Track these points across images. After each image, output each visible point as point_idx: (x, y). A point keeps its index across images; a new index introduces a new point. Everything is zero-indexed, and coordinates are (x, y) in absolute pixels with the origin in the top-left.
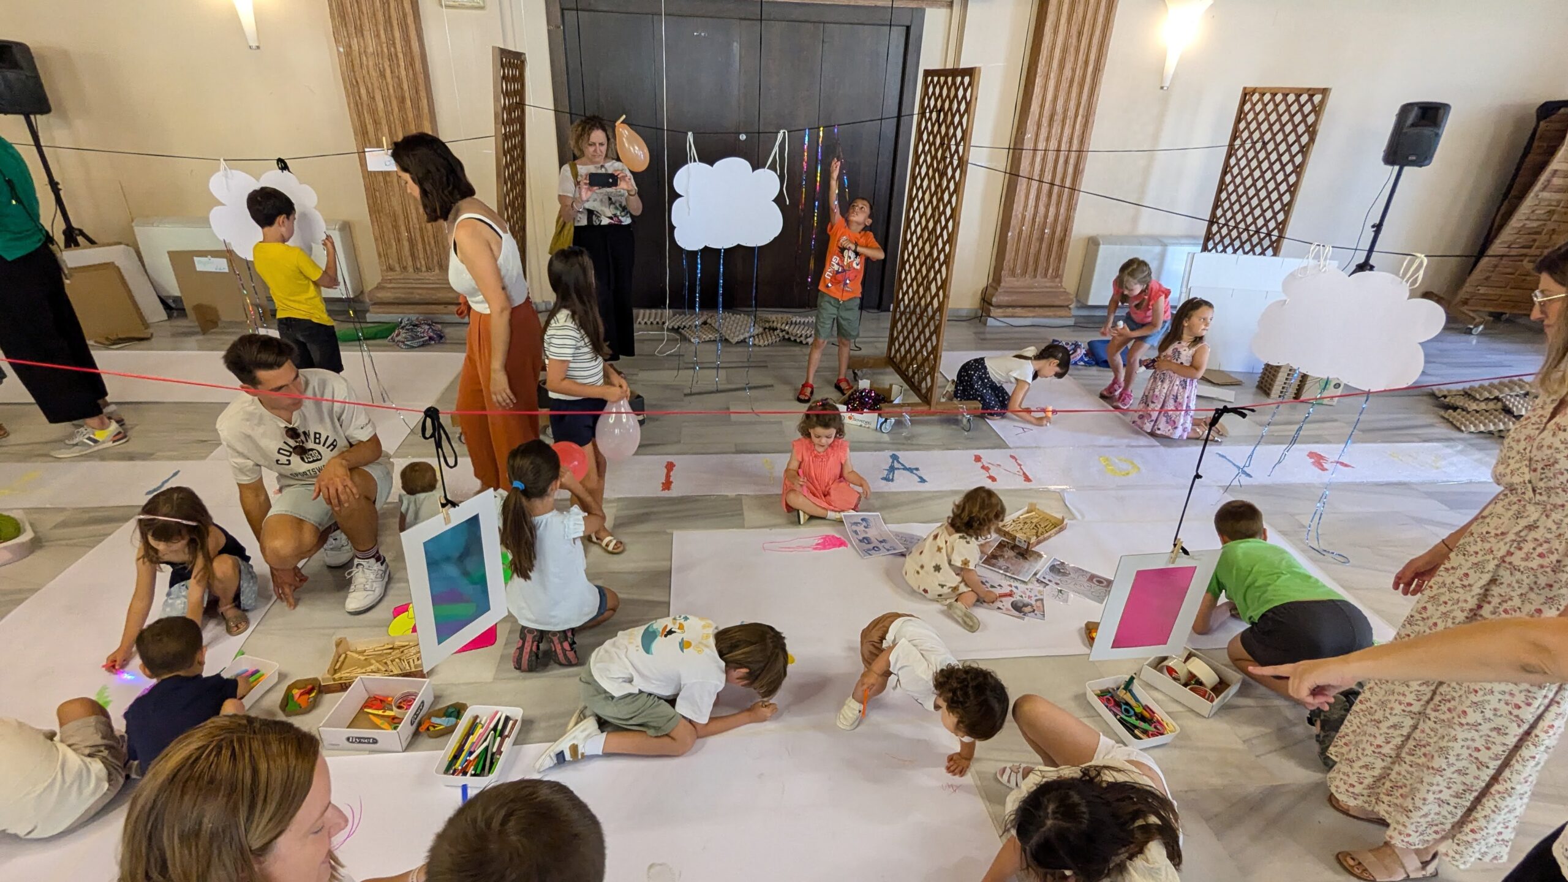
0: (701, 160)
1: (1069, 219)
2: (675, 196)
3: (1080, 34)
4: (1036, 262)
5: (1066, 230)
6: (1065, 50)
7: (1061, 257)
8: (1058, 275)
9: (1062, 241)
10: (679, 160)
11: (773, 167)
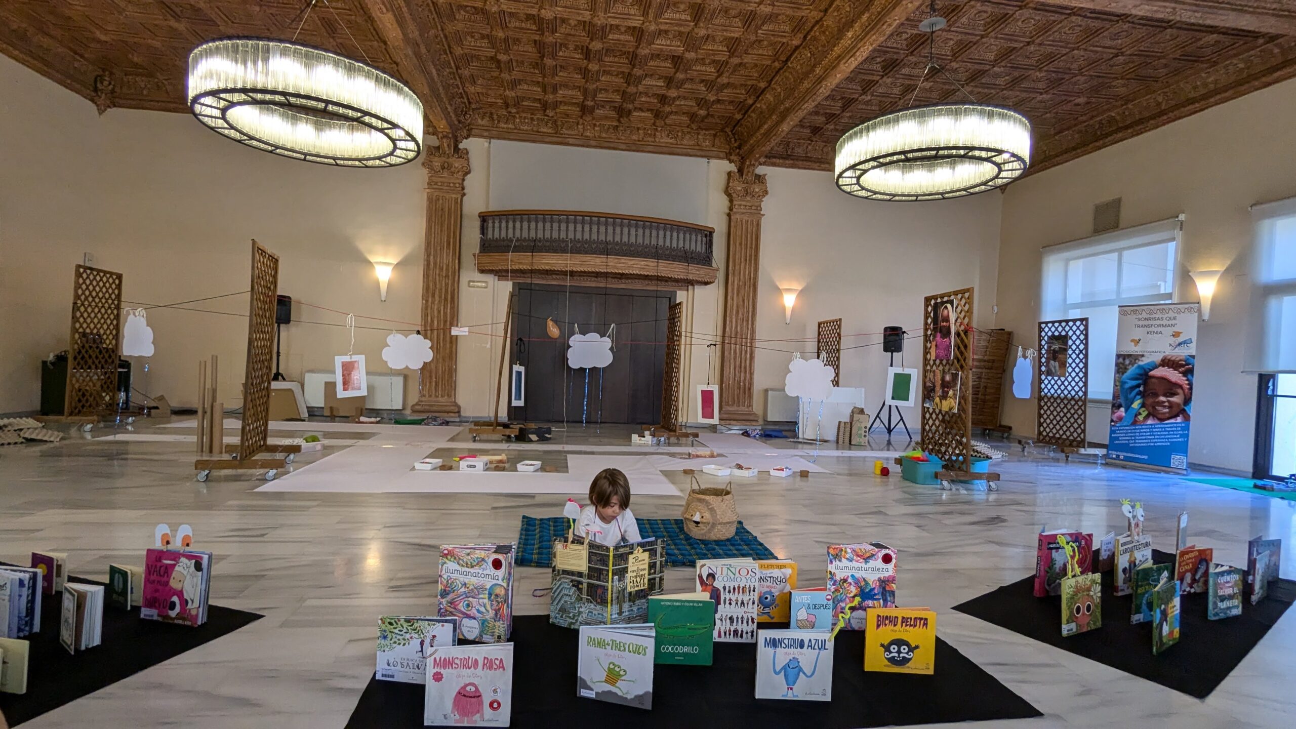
0: (581, 333)
1: (751, 379)
2: (569, 347)
3: (743, 300)
4: (738, 398)
5: (751, 384)
6: (738, 307)
7: (750, 396)
8: (750, 405)
9: (750, 389)
10: (572, 333)
11: (609, 337)
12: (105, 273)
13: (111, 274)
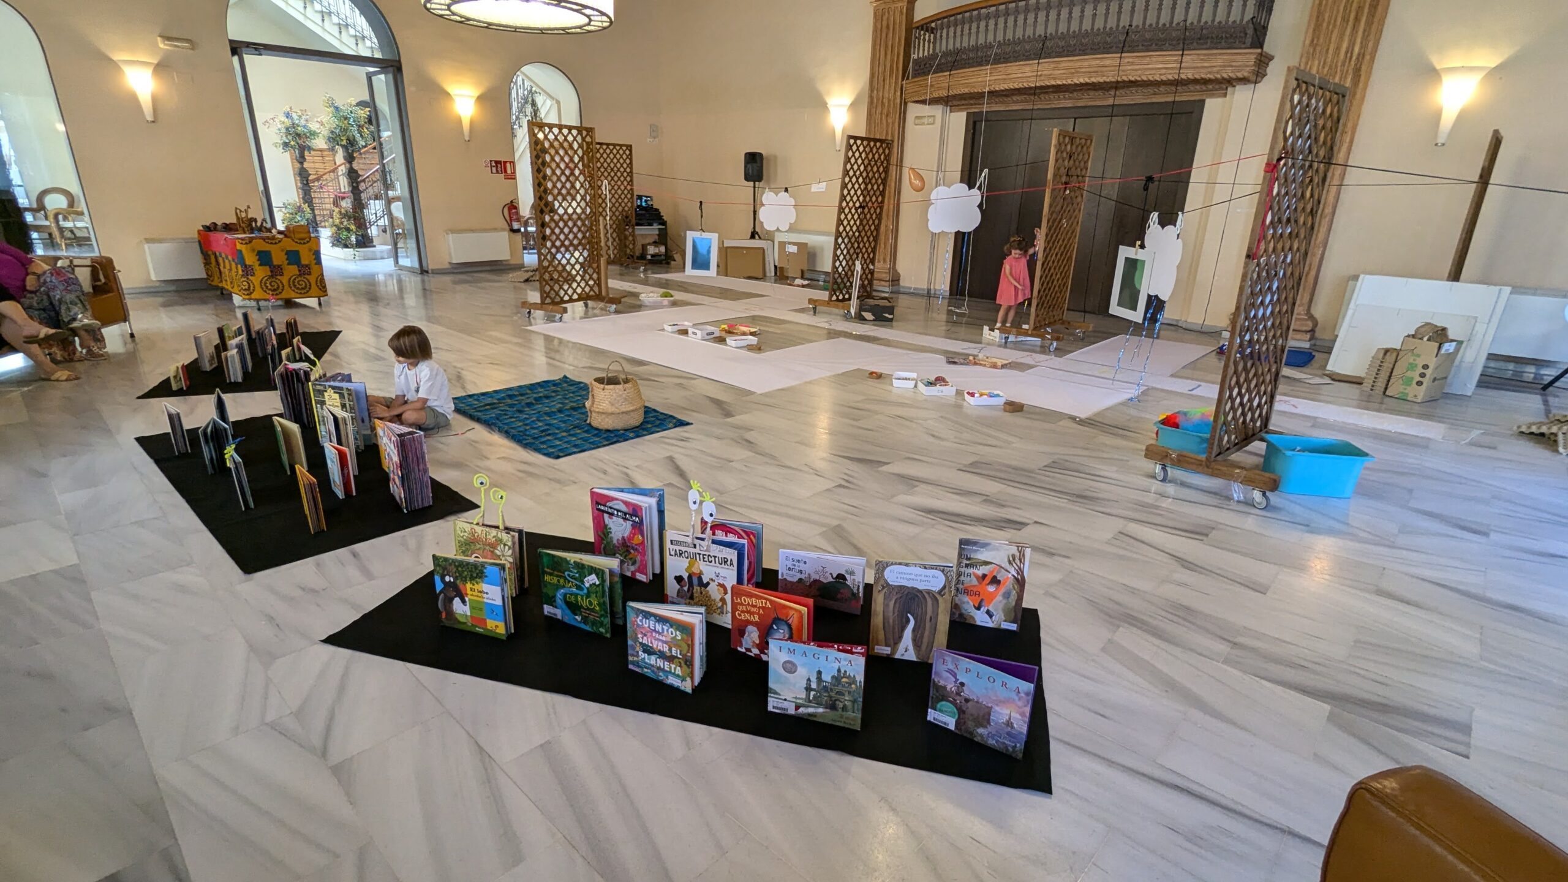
12: (615, 145)
13: (621, 146)
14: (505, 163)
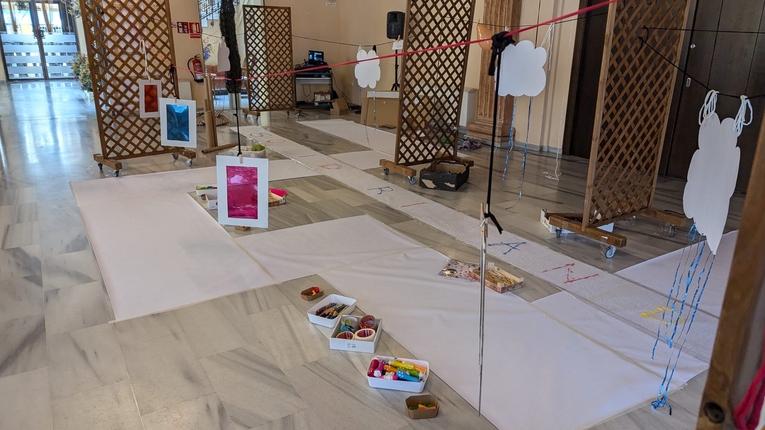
12: (273, 8)
13: (279, 8)
14: (191, 24)
